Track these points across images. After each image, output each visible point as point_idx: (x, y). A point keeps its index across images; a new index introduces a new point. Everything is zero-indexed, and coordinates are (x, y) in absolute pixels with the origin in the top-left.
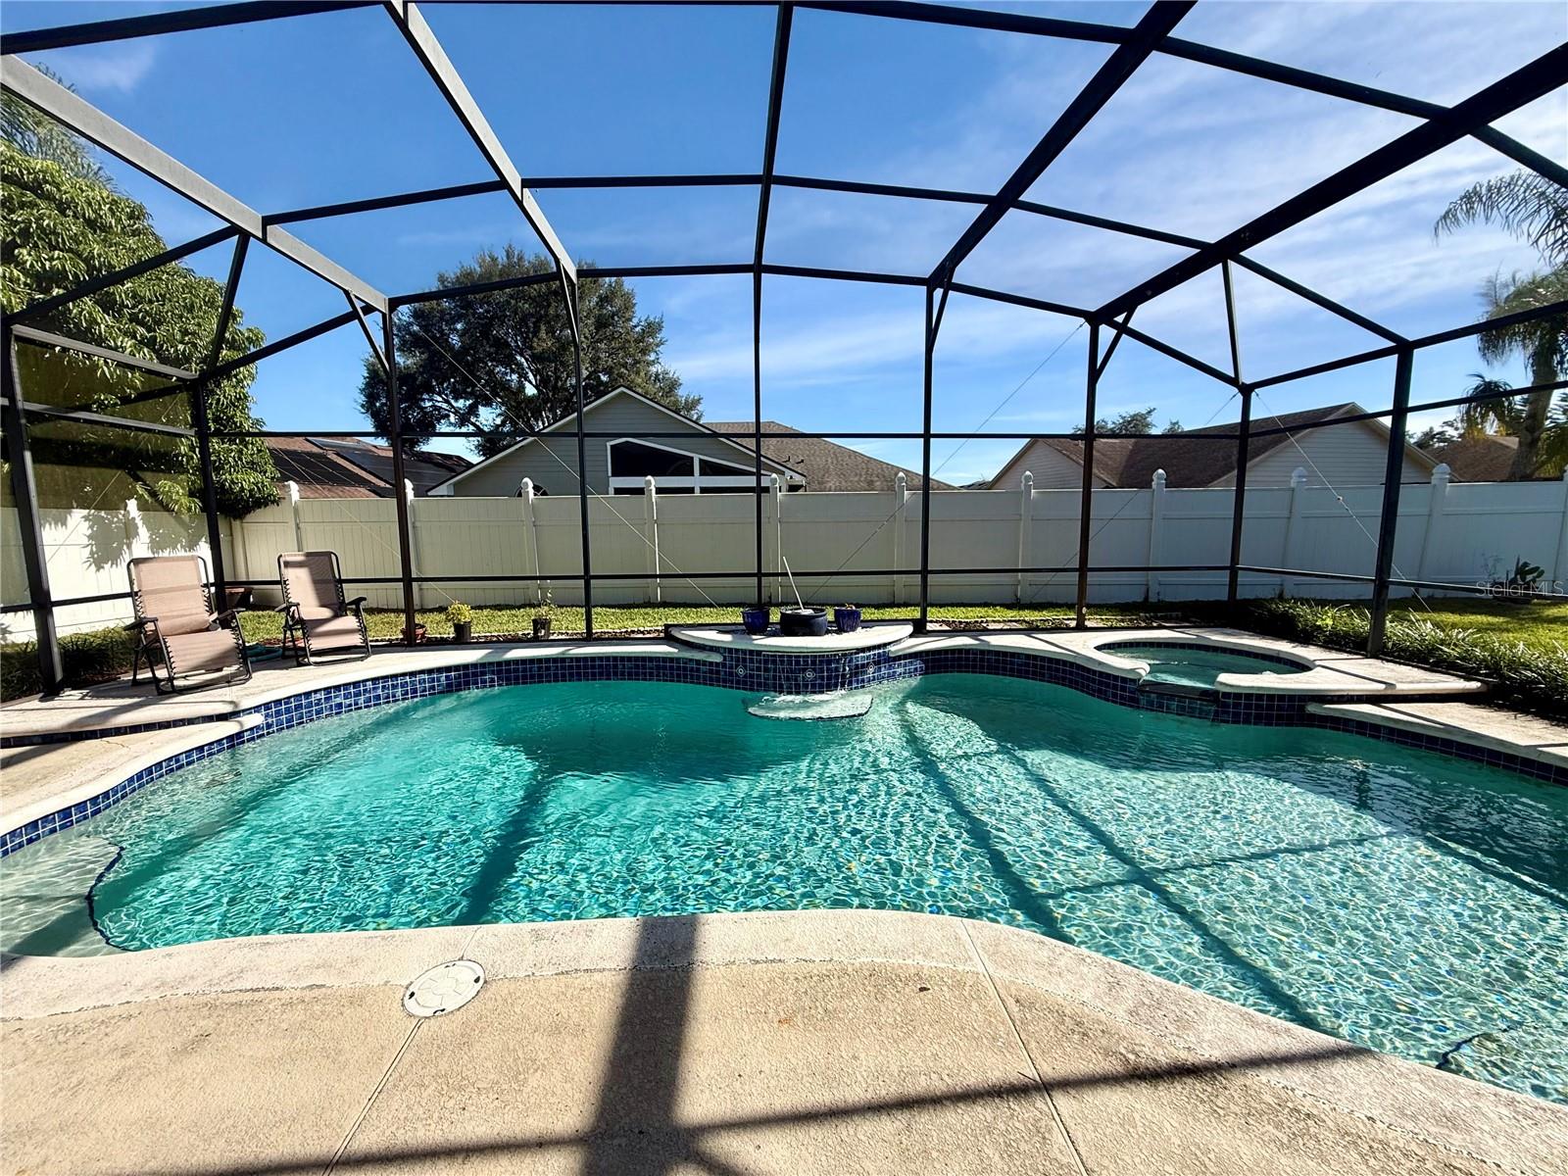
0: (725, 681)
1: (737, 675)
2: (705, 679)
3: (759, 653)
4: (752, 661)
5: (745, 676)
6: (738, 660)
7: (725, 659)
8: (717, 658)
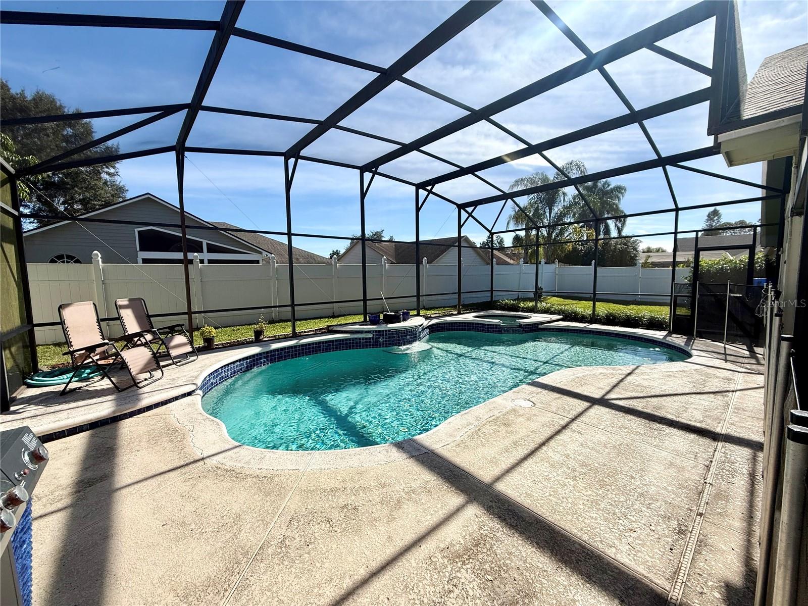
0: (373, 345)
1: (379, 342)
2: (363, 346)
3: (389, 331)
4: (386, 335)
5: (383, 341)
6: (380, 335)
7: (373, 336)
8: (370, 336)
